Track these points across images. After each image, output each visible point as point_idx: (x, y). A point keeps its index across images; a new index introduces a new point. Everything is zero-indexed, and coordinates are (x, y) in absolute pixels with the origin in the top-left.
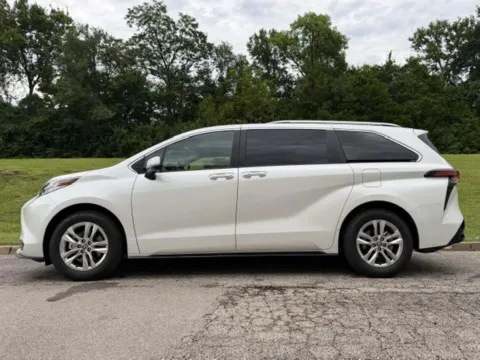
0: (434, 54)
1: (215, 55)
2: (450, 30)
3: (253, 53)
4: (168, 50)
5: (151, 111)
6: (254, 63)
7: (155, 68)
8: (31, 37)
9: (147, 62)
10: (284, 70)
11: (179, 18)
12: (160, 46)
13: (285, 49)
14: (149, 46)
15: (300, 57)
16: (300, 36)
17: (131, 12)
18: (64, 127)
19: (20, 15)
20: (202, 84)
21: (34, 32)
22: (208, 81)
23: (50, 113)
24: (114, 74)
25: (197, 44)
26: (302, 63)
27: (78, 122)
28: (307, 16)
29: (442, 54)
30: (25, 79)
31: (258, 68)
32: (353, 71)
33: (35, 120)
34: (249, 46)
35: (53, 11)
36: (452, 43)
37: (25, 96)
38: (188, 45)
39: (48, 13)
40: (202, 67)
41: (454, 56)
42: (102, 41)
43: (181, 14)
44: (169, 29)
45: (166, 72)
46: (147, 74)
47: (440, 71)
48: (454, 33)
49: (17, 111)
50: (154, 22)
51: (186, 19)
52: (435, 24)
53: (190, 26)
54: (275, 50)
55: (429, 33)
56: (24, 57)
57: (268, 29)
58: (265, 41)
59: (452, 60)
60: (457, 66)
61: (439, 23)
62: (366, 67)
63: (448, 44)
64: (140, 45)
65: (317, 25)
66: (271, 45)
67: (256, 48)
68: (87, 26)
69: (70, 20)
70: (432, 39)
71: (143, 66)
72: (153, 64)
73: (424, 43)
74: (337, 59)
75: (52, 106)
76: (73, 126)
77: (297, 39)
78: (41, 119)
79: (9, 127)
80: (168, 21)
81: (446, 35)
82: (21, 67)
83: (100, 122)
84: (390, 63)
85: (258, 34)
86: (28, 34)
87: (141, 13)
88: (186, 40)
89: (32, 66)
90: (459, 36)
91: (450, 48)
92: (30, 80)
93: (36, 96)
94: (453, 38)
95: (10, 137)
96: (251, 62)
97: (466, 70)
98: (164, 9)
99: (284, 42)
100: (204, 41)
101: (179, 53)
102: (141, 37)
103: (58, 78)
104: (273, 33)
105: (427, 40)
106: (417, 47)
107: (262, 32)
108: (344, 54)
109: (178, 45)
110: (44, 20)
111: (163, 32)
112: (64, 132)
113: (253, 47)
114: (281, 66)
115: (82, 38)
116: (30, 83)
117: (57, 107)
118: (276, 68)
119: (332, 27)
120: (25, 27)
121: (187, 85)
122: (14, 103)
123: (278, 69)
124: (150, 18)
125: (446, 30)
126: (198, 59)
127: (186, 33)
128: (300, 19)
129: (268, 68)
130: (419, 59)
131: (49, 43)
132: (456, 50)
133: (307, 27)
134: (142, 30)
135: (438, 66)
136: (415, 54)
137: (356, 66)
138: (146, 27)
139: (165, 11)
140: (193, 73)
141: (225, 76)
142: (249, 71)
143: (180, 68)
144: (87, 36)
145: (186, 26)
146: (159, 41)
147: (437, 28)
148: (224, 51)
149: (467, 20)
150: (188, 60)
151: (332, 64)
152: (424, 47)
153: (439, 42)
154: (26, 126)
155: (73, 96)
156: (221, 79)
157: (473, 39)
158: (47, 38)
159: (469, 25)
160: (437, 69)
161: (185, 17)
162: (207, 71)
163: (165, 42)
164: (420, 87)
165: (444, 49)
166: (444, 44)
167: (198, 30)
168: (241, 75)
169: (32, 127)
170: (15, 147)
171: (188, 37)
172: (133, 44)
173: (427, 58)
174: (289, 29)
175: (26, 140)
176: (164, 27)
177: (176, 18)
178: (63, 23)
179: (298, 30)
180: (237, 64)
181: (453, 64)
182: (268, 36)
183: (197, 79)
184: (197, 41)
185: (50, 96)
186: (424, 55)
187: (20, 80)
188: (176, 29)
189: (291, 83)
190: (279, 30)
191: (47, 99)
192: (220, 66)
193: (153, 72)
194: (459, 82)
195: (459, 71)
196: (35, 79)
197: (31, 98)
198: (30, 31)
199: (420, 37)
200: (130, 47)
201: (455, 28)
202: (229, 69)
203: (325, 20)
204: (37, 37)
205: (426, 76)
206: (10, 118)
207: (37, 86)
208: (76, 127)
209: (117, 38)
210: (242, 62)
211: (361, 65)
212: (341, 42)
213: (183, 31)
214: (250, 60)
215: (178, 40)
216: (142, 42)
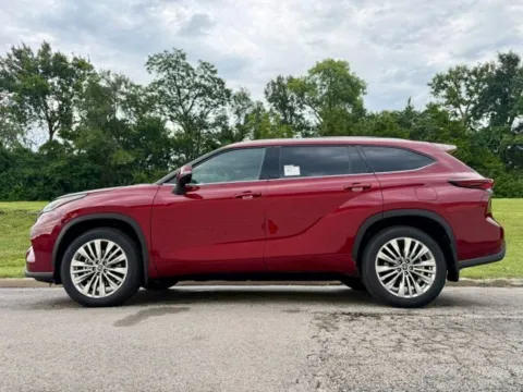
0: (454, 99)
1: (233, 102)
2: (469, 74)
3: (270, 101)
4: (187, 97)
5: (168, 158)
6: (271, 110)
7: (174, 114)
8: (52, 84)
9: (166, 109)
10: (300, 116)
11: (199, 65)
12: (179, 93)
13: (302, 95)
14: (168, 93)
15: (318, 103)
16: (318, 82)
17: (151, 59)
18: (83, 172)
19: (43, 62)
20: (219, 129)
21: (57, 78)
22: (225, 128)
23: (70, 158)
24: (133, 121)
25: (215, 91)
26: (319, 109)
27: (97, 167)
28: (325, 62)
29: (462, 100)
30: (46, 124)
31: (274, 114)
32: (372, 117)
33: (55, 165)
34: (266, 93)
35: (75, 59)
36: (472, 88)
37: (45, 142)
38: (207, 91)
39: (70, 60)
40: (220, 114)
41: (474, 102)
42: (123, 86)
43: (200, 61)
44: (188, 75)
45: (185, 119)
46: (166, 120)
47: (460, 117)
48: (474, 78)
49: (37, 157)
50: (174, 68)
51: (205, 65)
52: (454, 69)
53: (209, 73)
54: (292, 98)
55: (448, 78)
56: (45, 104)
57: (285, 76)
58: (283, 87)
59: (472, 106)
60: (477, 114)
61: (458, 68)
62: (385, 113)
63: (468, 89)
64: (160, 92)
65: (335, 71)
66: (288, 91)
67: (273, 95)
68: (109, 73)
69: (91, 67)
70: (451, 84)
71: (162, 112)
72: (173, 110)
73: (443, 88)
74: (355, 105)
75: (73, 150)
76: (93, 170)
77: (314, 84)
78: (61, 164)
79: (29, 172)
80: (187, 68)
81: (466, 79)
82: (43, 114)
83: (119, 167)
84: (409, 108)
85: (275, 81)
86: (50, 81)
87: (161, 60)
88: (205, 87)
89: (53, 112)
90: (479, 81)
91: (471, 94)
92: (51, 126)
93: (56, 142)
94: (472, 83)
95: (31, 181)
96: (268, 109)
97: (487, 116)
98: (183, 56)
99: (302, 89)
100: (222, 87)
101: (197, 100)
102: (161, 83)
103: (78, 124)
104: (291, 80)
105: (446, 85)
106: (436, 92)
107: (279, 78)
108: (361, 101)
109: (197, 91)
110: (65, 67)
111: (183, 78)
112: (85, 176)
113: (270, 94)
114: (297, 112)
115: (103, 83)
116: (51, 129)
117: (75, 153)
118: (292, 114)
119: (350, 73)
120: (48, 72)
121: (205, 131)
122: (35, 149)
123: (296, 115)
124: (170, 65)
125: (466, 75)
126: (216, 106)
127: (206, 80)
128: (318, 65)
129: (285, 115)
130: (439, 106)
131: (71, 90)
132: (476, 96)
133: (325, 73)
134: (162, 76)
135: (458, 112)
136: (434, 100)
137: (374, 112)
138: (165, 73)
139: (184, 59)
140: (211, 119)
141: (242, 122)
142: (267, 116)
143: (198, 114)
144: (108, 81)
145: (205, 73)
146: (179, 88)
147: (457, 73)
148: (243, 98)
149: (487, 66)
150: (206, 107)
151: (350, 111)
152: (444, 93)
153: (458, 87)
154: (47, 170)
155: (94, 141)
156: (238, 126)
157: (494, 83)
158: (68, 85)
159: (490, 70)
160: (456, 115)
161: (204, 64)
162: (224, 118)
163: (184, 87)
164: (442, 132)
165: (464, 95)
166: (463, 89)
167: (217, 76)
168: (259, 121)
169: (52, 172)
170: (34, 191)
171: (207, 83)
172: (151, 91)
173: (446, 104)
174: (308, 75)
175: (45, 184)
176: (184, 74)
177: (195, 65)
178: (84, 70)
179: (316, 76)
180: (255, 111)
181: (474, 110)
182: (285, 82)
183: (214, 125)
184: (215, 87)
185: (71, 142)
186: (444, 100)
187: (40, 126)
188: (195, 75)
189: (308, 129)
190: (296, 76)
191: (66, 145)
192: (238, 113)
193: (172, 119)
194: (480, 127)
195: (478, 117)
196: (56, 124)
197: (51, 144)
198: (52, 77)
199: (440, 82)
200: (149, 94)
201: (475, 73)
202: (247, 116)
203: (343, 65)
204: (59, 83)
205: (446, 121)
206: (30, 163)
207: (56, 132)
208: (96, 171)
209: (136, 83)
210: (259, 110)
211: (379, 111)
212: (359, 87)
213: (202, 77)
214: (267, 106)
215: (197, 86)
216: (160, 88)
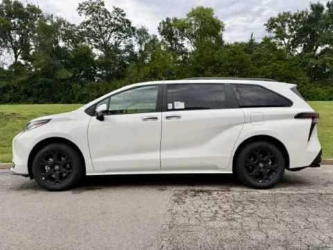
0: (281, 35)
1: (137, 35)
2: (291, 18)
3: (162, 34)
4: (106, 32)
5: (95, 73)
6: (162, 40)
7: (97, 44)
8: (14, 23)
9: (92, 40)
10: (182, 45)
11: (113, 10)
12: (100, 29)
13: (183, 31)
14: (93, 29)
15: (193, 36)
16: (193, 22)
17: (80, 6)
18: (39, 83)
19: (6, 8)
20: (128, 54)
21: (17, 19)
22: (132, 53)
23: (30, 74)
24: (71, 48)
25: (125, 28)
26: (194, 40)
27: (49, 80)
28: (198, 8)
29: (286, 35)
30: (12, 51)
31: (165, 43)
32: (228, 46)
33: (20, 79)
34: (159, 29)
35: (29, 5)
36: (292, 27)
37: (12, 63)
38: (119, 28)
39: (25, 6)
40: (128, 43)
41: (293, 36)
42: (62, 26)
43: (114, 7)
44: (106, 17)
45: (105, 47)
46: (92, 48)
47: (284, 46)
48: (294, 21)
49: (8, 73)
50: (97, 12)
51: (117, 10)
52: (282, 14)
53: (120, 15)
54: (176, 32)
55: (277, 21)
56: (11, 37)
58: (170, 25)
59: (292, 39)
60: (295, 44)
61: (285, 13)
62: (236, 43)
63: (290, 28)
64: (88, 29)
65: (204, 15)
66: (173, 28)
67: (164, 30)
68: (52, 15)
69: (40, 11)
70: (279, 24)
71: (90, 43)
72: (96, 41)
73: (274, 27)
74: (217, 38)
75: (31, 68)
76: (46, 82)
77: (191, 24)
78: (24, 78)
79: (4, 83)
80: (106, 12)
81: (289, 22)
82: (9, 44)
83: (63, 80)
84: (252, 41)
85: (165, 21)
86: (12, 21)
87: (87, 6)
88: (117, 25)
89: (16, 42)
90: (297, 23)
91: (291, 31)
92: (15, 52)
93: (20, 62)
94: (293, 24)
95: (5, 90)
96: (160, 40)
97: (301, 46)
98: (102, 4)
99: (183, 27)
100: (129, 26)
101: (113, 34)
102: (88, 22)
103: (34, 50)
104: (175, 20)
105: (276, 26)
106: (269, 30)
107: (168, 19)
108: (221, 35)
109: (112, 28)
110: (23, 11)
111: (102, 19)
112: (41, 86)
113: (161, 30)
114: (180, 42)
115: (49, 23)
116: (15, 54)
117: (33, 70)
118: (177, 44)
119: (214, 16)
120: (10, 15)
121: (118, 55)
122: (6, 68)
123: (178, 44)
124: (94, 10)
125: (289, 19)
126: (125, 37)
127: (118, 20)
128: (193, 11)
129: (171, 44)
130: (271, 38)
131: (27, 27)
132: (295, 32)
133: (197, 16)
134: (89, 18)
135: (283, 43)
136: (268, 35)
137: (229, 43)
138: (91, 16)
139: (103, 5)
140: (122, 47)
141: (143, 49)
142: (159, 46)
143: (114, 44)
144: (52, 22)
145: (118, 15)
146: (100, 26)
147: (283, 17)
148: (143, 32)
149: (303, 12)
150: (119, 38)
151: (214, 42)
152: (274, 30)
153: (284, 26)
154: (14, 83)
155: (45, 63)
156: (140, 51)
157: (306, 25)
158: (26, 24)
159: (304, 15)
160: (282, 45)
161: (117, 9)
162: (131, 46)
163: (104, 26)
164: (271, 57)
165: (287, 32)
166: (287, 28)
167: (125, 18)
168: (154, 48)
169: (18, 84)
170: (8, 96)
171: (119, 23)
172: (82, 28)
173: (276, 37)
174: (186, 18)
175: (14, 92)
176: (103, 16)
177: (111, 10)
178: (35, 13)
179: (192, 18)
180: (151, 41)
181: (293, 42)
182: (172, 22)
183: (125, 51)
184: (125, 26)
185: (29, 63)
186: (274, 35)
187: (8, 52)
188: (111, 17)
189: (187, 54)
190: (179, 18)
191: (27, 64)
192: (140, 43)
193: (96, 47)
194: (296, 53)
195: (295, 46)
196: (19, 51)
197: (16, 64)
198: (14, 18)
199: (272, 24)
200: (81, 30)
201: (295, 17)
202: (146, 45)
203: (210, 11)
204: (18, 22)
205: (275, 49)
206: (4, 77)
207: (19, 57)
208: (47, 83)
209: (72, 23)
210: (154, 41)
211: (233, 42)
212: (220, 26)
213: (116, 18)
214: (160, 38)
215: (112, 25)
216: (88, 26)
